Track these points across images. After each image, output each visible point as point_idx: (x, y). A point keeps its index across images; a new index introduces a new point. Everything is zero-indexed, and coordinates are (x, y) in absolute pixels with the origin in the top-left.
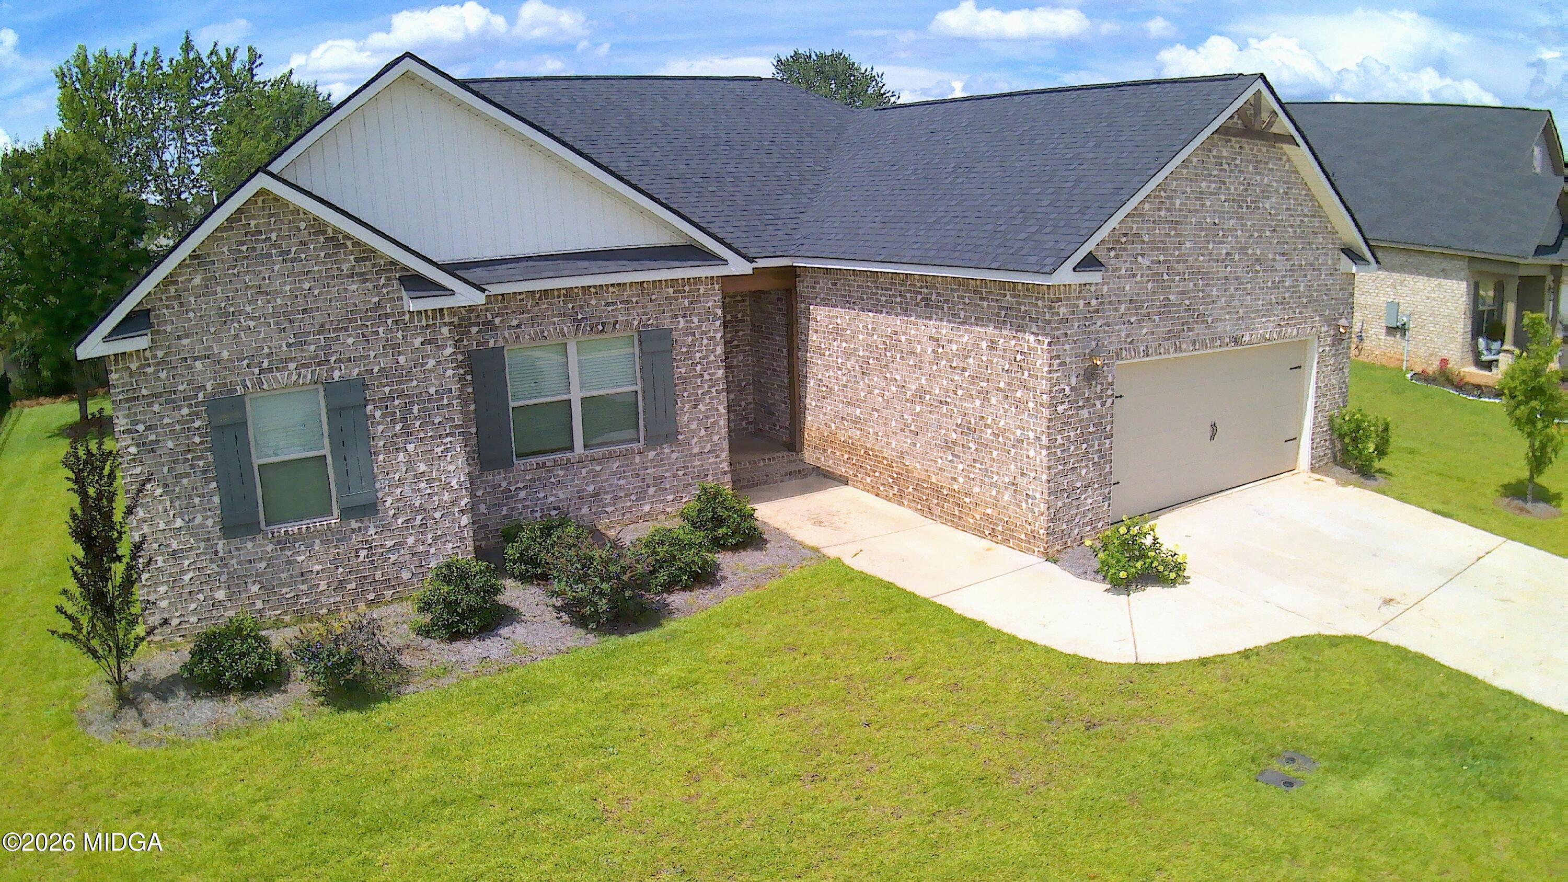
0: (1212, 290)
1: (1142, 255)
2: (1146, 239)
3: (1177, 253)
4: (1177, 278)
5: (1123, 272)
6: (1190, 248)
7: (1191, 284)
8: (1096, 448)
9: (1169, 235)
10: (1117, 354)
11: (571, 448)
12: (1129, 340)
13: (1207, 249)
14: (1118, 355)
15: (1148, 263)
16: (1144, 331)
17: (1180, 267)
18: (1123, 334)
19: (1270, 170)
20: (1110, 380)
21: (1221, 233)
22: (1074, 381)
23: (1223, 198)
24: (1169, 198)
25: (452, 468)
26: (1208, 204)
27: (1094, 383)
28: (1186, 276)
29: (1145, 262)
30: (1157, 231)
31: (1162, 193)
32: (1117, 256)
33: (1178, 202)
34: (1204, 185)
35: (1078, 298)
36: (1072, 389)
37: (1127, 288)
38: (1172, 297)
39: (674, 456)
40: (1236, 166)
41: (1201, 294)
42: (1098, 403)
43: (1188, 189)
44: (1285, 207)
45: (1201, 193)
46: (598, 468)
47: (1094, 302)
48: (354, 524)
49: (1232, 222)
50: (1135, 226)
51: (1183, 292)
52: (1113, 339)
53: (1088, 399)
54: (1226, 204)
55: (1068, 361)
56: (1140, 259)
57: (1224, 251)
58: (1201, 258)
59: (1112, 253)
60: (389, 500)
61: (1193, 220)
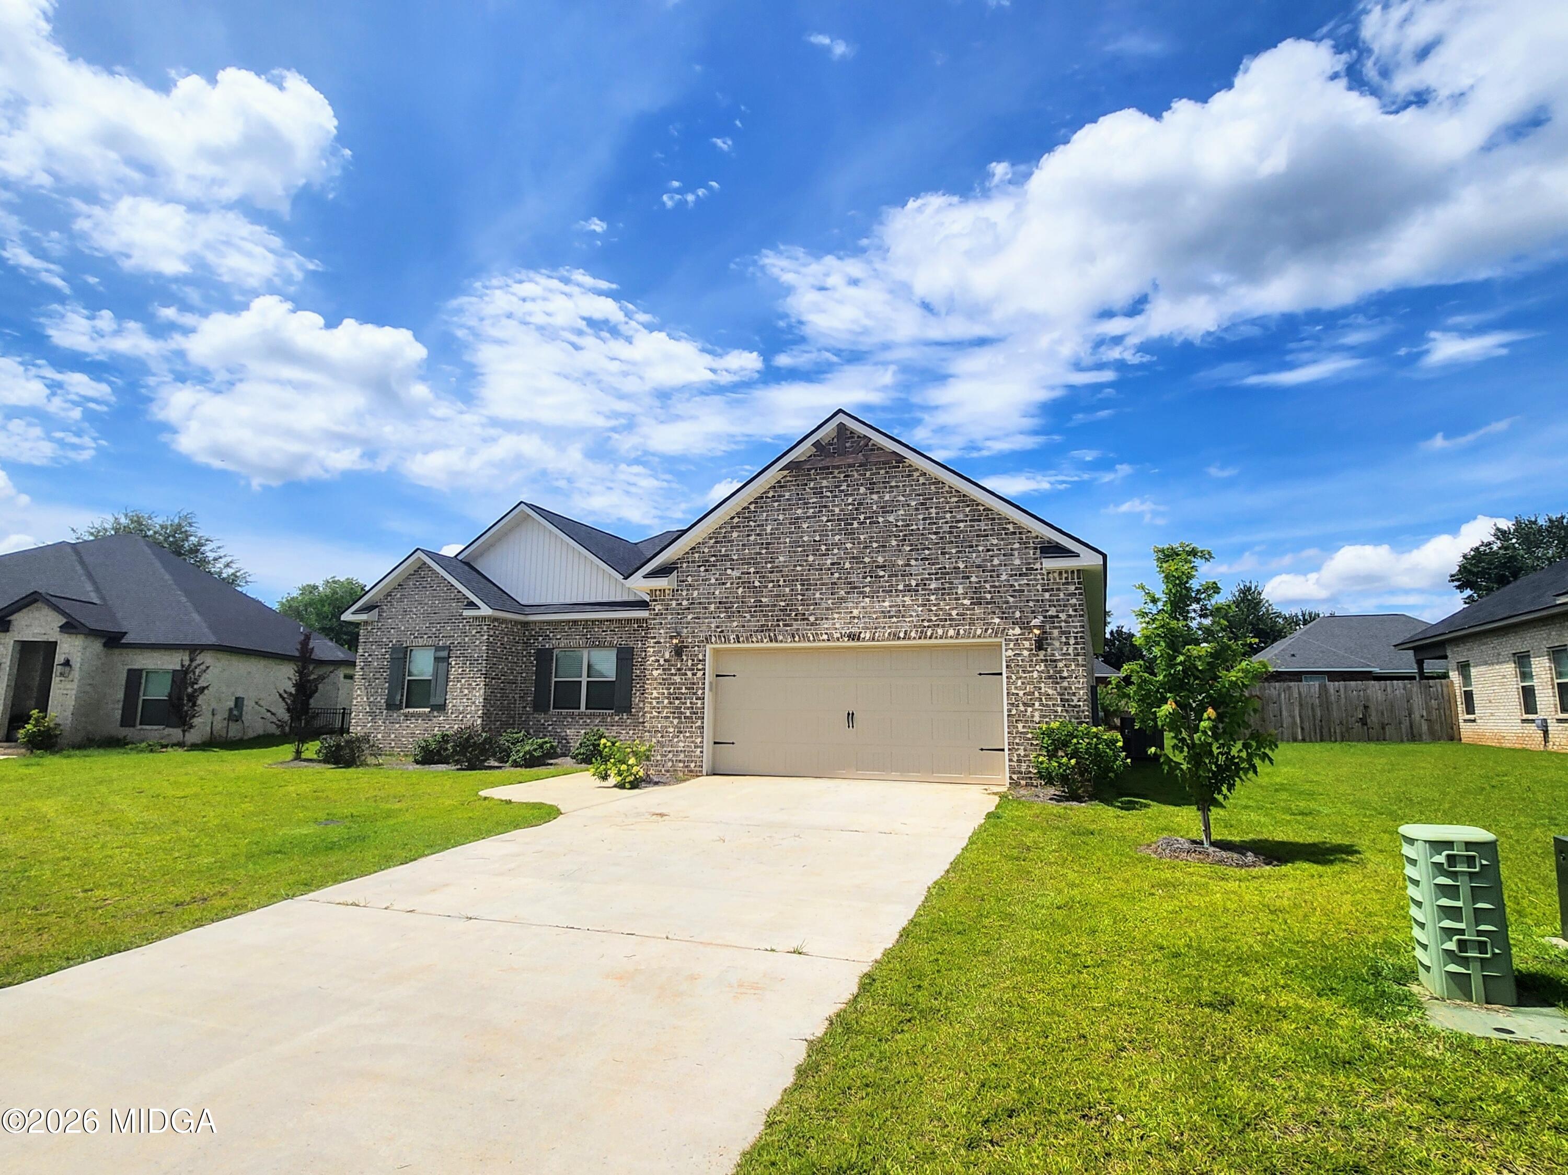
0: (814, 594)
1: (733, 569)
2: (735, 557)
3: (769, 565)
4: (771, 585)
5: (713, 581)
6: (785, 562)
7: (787, 589)
8: (688, 705)
9: (760, 553)
10: (706, 639)
11: (579, 708)
12: (719, 630)
13: (806, 561)
14: (708, 640)
15: (738, 575)
16: (735, 624)
17: (773, 576)
18: (713, 626)
19: (891, 487)
20: (701, 657)
21: (823, 548)
22: (667, 656)
23: (825, 519)
24: (758, 526)
25: (477, 694)
26: (805, 526)
27: (685, 658)
28: (781, 583)
29: (736, 574)
30: (747, 551)
31: (752, 523)
32: (706, 571)
33: (769, 528)
34: (799, 511)
35: (671, 600)
36: (665, 660)
37: (717, 592)
38: (764, 600)
39: (629, 721)
40: (842, 491)
41: (800, 597)
42: (689, 673)
43: (781, 517)
44: (921, 517)
45: (798, 518)
46: (588, 721)
47: (685, 603)
48: (436, 714)
49: (837, 538)
50: (723, 550)
51: (777, 596)
52: (704, 628)
53: (679, 670)
54: (829, 524)
55: (662, 641)
56: (729, 571)
57: (829, 562)
58: (799, 568)
59: (702, 569)
60: (451, 705)
61: (788, 540)
